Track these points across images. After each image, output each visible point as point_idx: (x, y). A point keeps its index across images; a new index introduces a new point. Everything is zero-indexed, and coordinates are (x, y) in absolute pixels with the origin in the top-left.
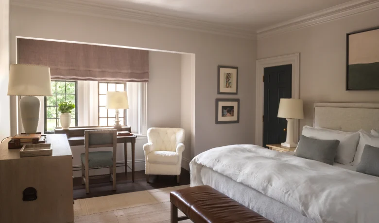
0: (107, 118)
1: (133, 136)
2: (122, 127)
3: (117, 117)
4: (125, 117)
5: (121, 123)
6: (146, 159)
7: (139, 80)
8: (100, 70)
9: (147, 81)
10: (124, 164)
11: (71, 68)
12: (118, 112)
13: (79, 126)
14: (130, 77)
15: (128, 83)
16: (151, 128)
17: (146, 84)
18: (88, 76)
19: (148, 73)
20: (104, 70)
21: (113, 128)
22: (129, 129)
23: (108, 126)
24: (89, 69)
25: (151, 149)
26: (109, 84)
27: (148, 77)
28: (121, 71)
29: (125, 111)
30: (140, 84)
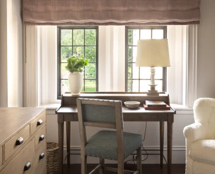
0: (139, 79)
1: (171, 111)
2: (160, 95)
3: (153, 79)
4: (164, 80)
5: (159, 89)
6: (188, 152)
7: (185, 21)
8: (126, 9)
9: (198, 22)
10: (159, 152)
11: (86, 8)
12: (153, 72)
13: (99, 91)
14: (170, 18)
15: (169, 27)
16: (201, 99)
17: (195, 28)
18: (109, 19)
19: (198, 8)
20: (131, 8)
21: (146, 95)
22: (166, 100)
23: (139, 93)
24: (109, 8)
25: (197, 136)
26: (141, 30)
27: (199, 16)
28: (157, 9)
29: (165, 69)
30: (185, 27)
